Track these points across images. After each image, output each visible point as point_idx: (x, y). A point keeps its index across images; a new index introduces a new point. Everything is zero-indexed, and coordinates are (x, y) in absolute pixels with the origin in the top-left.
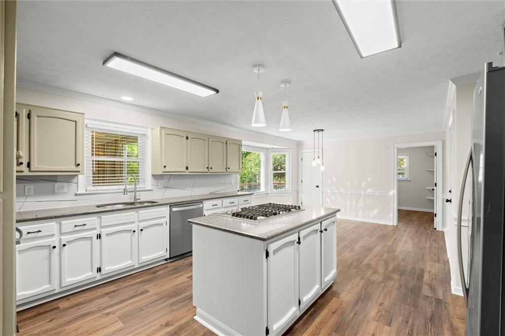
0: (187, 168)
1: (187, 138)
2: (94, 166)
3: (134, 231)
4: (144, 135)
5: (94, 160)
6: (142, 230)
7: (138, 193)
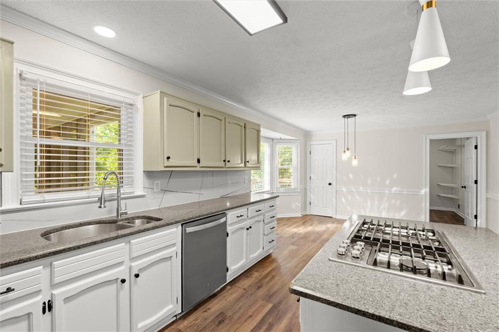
0: (199, 161)
1: (199, 115)
2: (39, 154)
3: (123, 281)
4: (131, 105)
5: (39, 143)
6: (137, 276)
7: (123, 203)
